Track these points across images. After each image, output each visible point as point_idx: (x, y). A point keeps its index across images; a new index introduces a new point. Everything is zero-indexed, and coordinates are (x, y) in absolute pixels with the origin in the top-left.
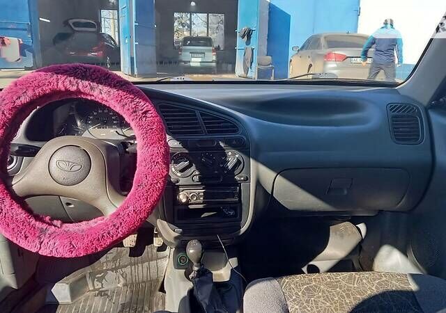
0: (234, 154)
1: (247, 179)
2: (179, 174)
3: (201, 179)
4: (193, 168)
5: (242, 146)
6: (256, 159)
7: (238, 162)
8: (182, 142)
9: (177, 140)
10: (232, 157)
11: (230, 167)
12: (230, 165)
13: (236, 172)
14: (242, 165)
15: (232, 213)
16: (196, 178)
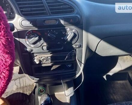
0: (71, 30)
1: (81, 46)
2: (32, 46)
3: (48, 49)
4: (42, 41)
5: (78, 23)
6: (87, 31)
7: (75, 36)
8: (31, 22)
9: (28, 20)
10: (70, 31)
11: (69, 39)
12: (69, 38)
13: (73, 42)
14: (77, 37)
15: (70, 66)
16: (45, 48)
